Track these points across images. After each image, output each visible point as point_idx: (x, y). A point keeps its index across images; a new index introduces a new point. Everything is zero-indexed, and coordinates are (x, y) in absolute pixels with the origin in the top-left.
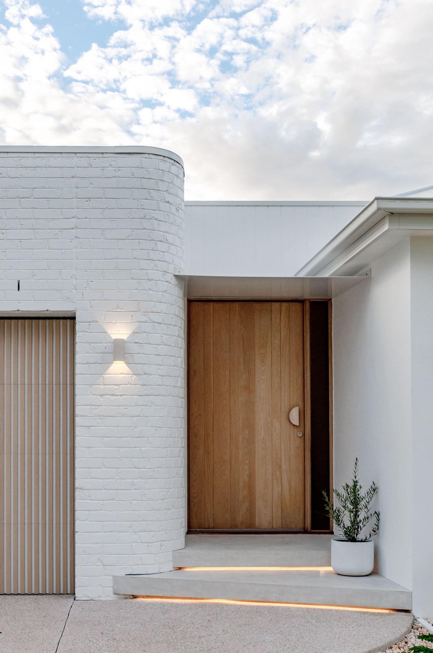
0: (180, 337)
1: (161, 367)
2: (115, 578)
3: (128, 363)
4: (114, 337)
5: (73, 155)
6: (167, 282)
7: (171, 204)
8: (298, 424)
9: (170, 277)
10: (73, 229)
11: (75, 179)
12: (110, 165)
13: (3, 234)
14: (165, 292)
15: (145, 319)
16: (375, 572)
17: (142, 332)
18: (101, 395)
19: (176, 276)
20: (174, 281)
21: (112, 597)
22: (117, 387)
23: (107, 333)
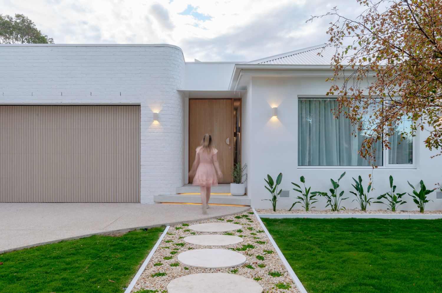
0: (180, 112)
1: (171, 123)
2: (154, 196)
3: (158, 121)
4: (154, 112)
5: (139, 47)
6: (174, 92)
7: (175, 64)
8: (229, 144)
9: (175, 91)
10: (139, 74)
11: (140, 56)
12: (153, 51)
13: (115, 75)
14: (173, 96)
15: (165, 106)
16: (245, 194)
17: (164, 110)
18: (150, 133)
19: (178, 91)
20: (176, 92)
21: (153, 203)
22: (155, 130)
23: (151, 111)
